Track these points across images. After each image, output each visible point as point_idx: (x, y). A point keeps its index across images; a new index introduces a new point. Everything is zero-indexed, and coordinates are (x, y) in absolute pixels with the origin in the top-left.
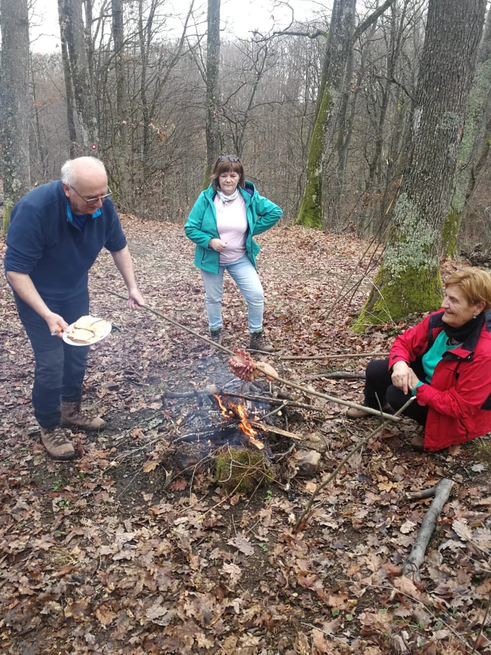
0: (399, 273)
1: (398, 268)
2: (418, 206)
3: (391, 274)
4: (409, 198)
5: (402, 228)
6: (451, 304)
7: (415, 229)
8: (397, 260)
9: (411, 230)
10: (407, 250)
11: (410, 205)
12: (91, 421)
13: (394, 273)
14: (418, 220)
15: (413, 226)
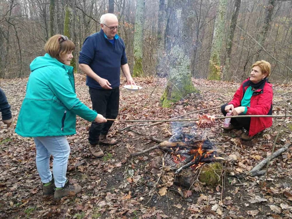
0: (180, 79)
1: (179, 77)
2: (184, 50)
3: (177, 80)
4: (180, 46)
5: (179, 60)
6: (255, 73)
7: (184, 59)
8: (178, 74)
9: (182, 60)
10: (182, 69)
11: (180, 50)
12: (110, 141)
13: (178, 80)
14: (185, 56)
15: (183, 58)
